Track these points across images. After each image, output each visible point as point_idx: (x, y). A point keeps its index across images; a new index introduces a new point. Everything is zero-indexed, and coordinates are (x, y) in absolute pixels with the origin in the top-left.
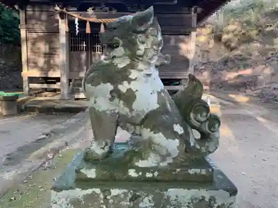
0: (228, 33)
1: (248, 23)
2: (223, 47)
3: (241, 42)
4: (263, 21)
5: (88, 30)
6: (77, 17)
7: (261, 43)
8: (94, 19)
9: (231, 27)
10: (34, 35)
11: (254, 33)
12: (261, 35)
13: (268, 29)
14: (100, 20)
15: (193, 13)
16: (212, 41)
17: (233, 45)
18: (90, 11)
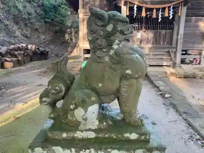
5: (144, 14)
6: (136, 4)
14: (153, 6)
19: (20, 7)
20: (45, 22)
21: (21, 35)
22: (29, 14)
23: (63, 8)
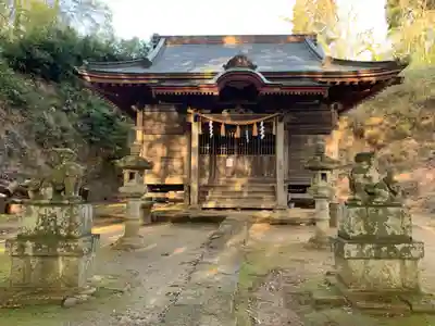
0: (372, 126)
1: (398, 114)
2: (367, 145)
3: (390, 139)
4: (416, 111)
5: (223, 133)
6: (211, 119)
7: (417, 140)
8: (229, 122)
9: (375, 120)
10: (151, 137)
11: (406, 127)
12: (415, 129)
13: (425, 122)
14: (236, 123)
15: (333, 110)
16: (352, 137)
17: (380, 142)
18: (225, 113)
19: (51, 120)
20: (91, 142)
21: (46, 163)
22: (64, 130)
23: (123, 119)
